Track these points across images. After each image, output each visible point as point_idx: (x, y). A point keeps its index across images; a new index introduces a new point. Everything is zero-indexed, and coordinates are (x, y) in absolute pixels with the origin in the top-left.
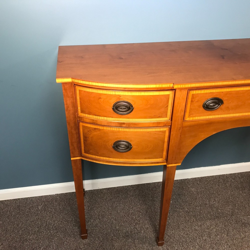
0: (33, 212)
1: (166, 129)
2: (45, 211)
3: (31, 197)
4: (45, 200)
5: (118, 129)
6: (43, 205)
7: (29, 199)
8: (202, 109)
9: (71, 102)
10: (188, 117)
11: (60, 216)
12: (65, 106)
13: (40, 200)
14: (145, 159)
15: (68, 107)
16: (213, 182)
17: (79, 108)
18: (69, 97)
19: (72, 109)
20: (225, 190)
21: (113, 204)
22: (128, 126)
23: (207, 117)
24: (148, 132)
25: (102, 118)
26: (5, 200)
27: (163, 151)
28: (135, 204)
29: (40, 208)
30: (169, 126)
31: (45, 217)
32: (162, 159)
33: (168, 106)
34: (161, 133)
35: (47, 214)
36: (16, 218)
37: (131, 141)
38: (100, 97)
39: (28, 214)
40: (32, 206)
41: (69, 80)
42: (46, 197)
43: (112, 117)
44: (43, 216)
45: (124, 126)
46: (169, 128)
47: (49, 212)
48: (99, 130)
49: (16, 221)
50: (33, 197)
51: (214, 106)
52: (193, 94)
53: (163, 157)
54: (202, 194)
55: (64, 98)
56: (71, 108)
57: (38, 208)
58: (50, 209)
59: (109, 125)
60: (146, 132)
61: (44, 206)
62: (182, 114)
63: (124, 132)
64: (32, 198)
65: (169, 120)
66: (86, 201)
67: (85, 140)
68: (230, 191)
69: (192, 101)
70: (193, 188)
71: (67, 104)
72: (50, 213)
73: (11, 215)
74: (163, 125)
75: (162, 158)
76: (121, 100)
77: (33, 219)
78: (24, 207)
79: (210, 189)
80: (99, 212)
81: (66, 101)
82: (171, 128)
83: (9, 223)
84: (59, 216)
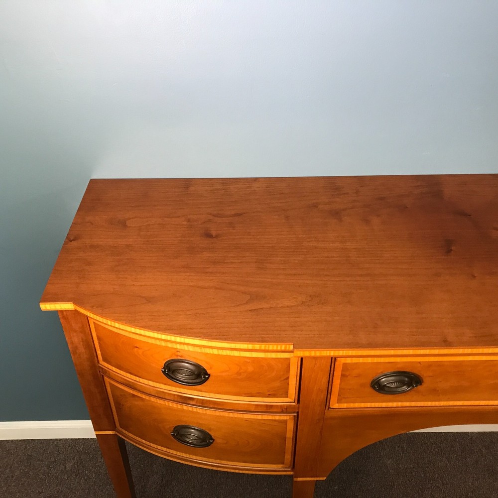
0: (53, 475)
1: (288, 417)
2: (76, 475)
3: (57, 439)
4: (81, 449)
5: (179, 406)
6: (77, 460)
7: (53, 443)
8: (370, 390)
9: (81, 339)
10: (337, 403)
11: (104, 491)
12: (70, 346)
13: (72, 448)
14: (245, 462)
15: (76, 348)
16: (437, 450)
17: (99, 352)
18: (75, 331)
19: (84, 351)
20: (461, 473)
21: (212, 477)
22: (201, 405)
23: (384, 405)
24: (247, 420)
25: (146, 382)
26: (7, 440)
27: (285, 453)
28: (257, 484)
29: (69, 465)
30: (294, 413)
31: (74, 491)
32: (282, 465)
33: (288, 378)
34: (275, 423)
35: (80, 484)
36: (19, 484)
37: (210, 429)
38: (136, 345)
39: (43, 479)
40: (55, 461)
41: (68, 306)
42: (84, 444)
43: (165, 384)
44: (72, 487)
45: (191, 402)
46: (295, 416)
47: (84, 478)
48: (143, 400)
49: (19, 492)
50: (60, 440)
51: (397, 388)
52: (344, 364)
53: (285, 461)
54: (406, 476)
55: (65, 333)
56: (82, 349)
57: (65, 467)
58: (87, 472)
59: (161, 396)
60: (242, 419)
61: (78, 463)
62: (322, 396)
63: (193, 412)
64: (58, 441)
65: (294, 402)
66: (160, 462)
67: (119, 408)
68: (474, 477)
69: (343, 376)
70: (389, 459)
71: (72, 343)
72: (86, 480)
73: (13, 477)
74: (279, 410)
75: (283, 463)
76: (179, 358)
77: (51, 491)
78: (39, 460)
79: (428, 467)
80: (181, 494)
81: (71, 338)
82: (298, 415)
83: (6, 494)
84: (102, 491)
